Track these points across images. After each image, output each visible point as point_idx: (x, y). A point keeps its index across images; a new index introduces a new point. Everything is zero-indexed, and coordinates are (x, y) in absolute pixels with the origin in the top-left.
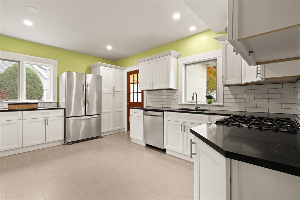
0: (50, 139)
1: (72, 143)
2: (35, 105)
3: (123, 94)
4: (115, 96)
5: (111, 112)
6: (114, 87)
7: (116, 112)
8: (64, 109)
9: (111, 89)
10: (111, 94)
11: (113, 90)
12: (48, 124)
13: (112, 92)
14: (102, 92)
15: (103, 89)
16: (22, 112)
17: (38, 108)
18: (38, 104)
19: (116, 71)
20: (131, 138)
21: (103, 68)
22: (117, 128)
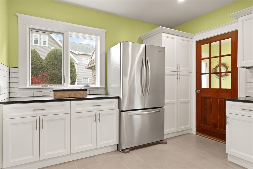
0: (102, 143)
1: (128, 150)
2: (83, 92)
3: (189, 76)
4: (180, 78)
5: (173, 103)
6: (179, 64)
7: (181, 103)
8: (119, 98)
9: (175, 68)
10: (174, 75)
11: (177, 69)
12: (99, 120)
13: (176, 73)
14: (166, 73)
15: (166, 68)
16: (69, 102)
17: (88, 97)
18: (86, 90)
19: (181, 40)
20: (227, 154)
21: (165, 37)
22: (182, 128)
